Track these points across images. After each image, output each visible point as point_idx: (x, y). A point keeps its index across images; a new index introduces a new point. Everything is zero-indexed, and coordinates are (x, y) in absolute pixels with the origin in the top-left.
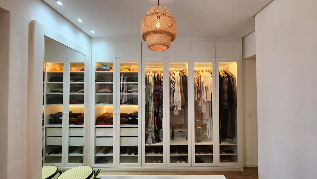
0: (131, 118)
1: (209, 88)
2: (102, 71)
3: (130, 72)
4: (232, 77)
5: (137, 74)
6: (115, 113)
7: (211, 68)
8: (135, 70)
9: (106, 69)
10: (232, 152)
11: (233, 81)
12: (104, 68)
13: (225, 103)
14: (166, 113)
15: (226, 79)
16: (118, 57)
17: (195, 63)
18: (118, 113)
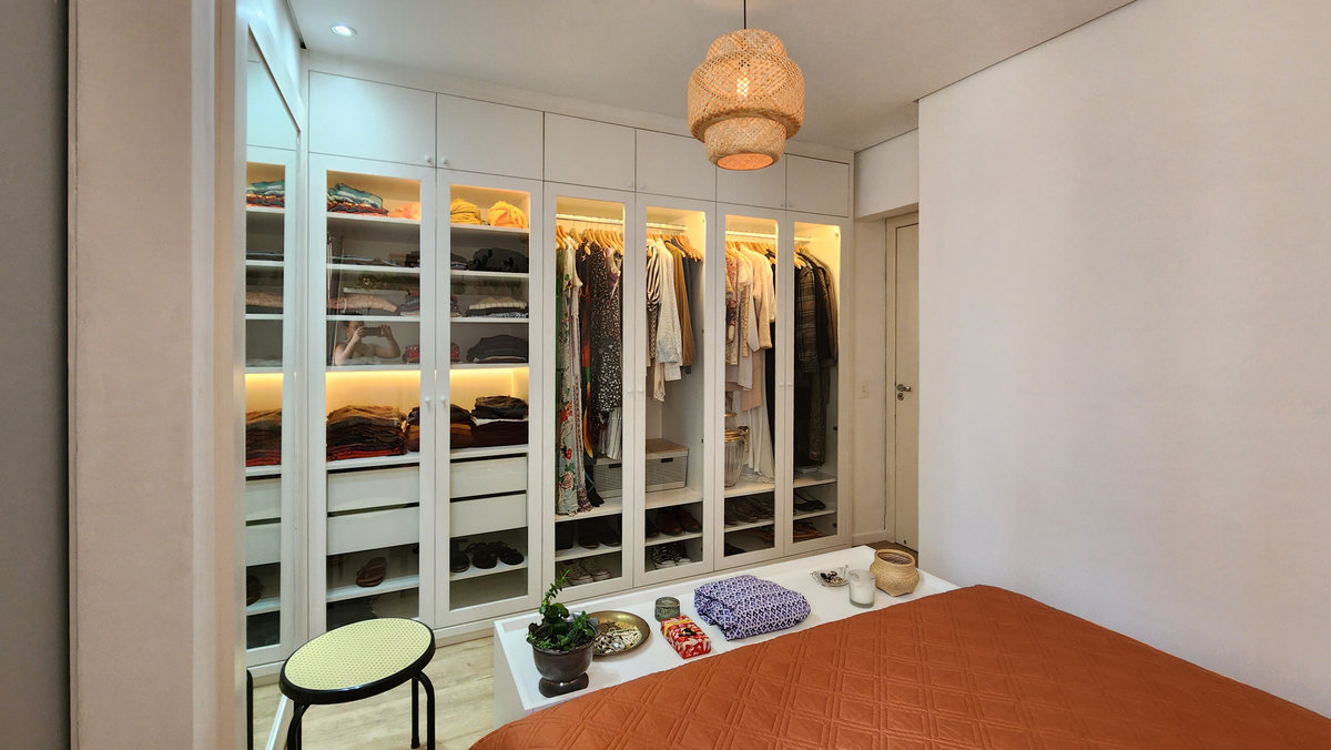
0: (488, 421)
1: (766, 303)
2: (356, 211)
3: (484, 227)
4: (824, 272)
5: (524, 240)
6: (429, 403)
7: (772, 240)
8: (512, 223)
9: (372, 205)
10: (821, 506)
11: (827, 286)
12: (362, 202)
13: (808, 353)
14: (634, 393)
15: (810, 277)
16: (442, 159)
17: (727, 216)
18: (443, 398)
